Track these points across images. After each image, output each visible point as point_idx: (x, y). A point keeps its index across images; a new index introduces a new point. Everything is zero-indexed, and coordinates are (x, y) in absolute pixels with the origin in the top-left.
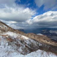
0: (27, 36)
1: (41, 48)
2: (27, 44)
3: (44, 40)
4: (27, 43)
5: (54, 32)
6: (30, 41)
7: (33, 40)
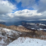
3: (23, 29)
4: (9, 34)
5: (29, 24)
6: (12, 32)
7: (15, 31)
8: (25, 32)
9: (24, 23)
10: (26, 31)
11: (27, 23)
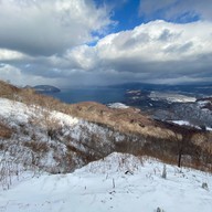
0: (75, 114)
1: (120, 147)
2: (72, 140)
3: (132, 121)
4: (73, 136)
6: (83, 129)
7: (95, 126)
8: (139, 134)
9: (135, 95)
10: (145, 130)
11: (153, 96)
